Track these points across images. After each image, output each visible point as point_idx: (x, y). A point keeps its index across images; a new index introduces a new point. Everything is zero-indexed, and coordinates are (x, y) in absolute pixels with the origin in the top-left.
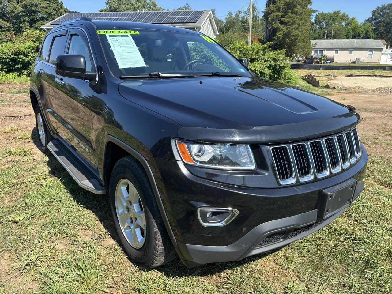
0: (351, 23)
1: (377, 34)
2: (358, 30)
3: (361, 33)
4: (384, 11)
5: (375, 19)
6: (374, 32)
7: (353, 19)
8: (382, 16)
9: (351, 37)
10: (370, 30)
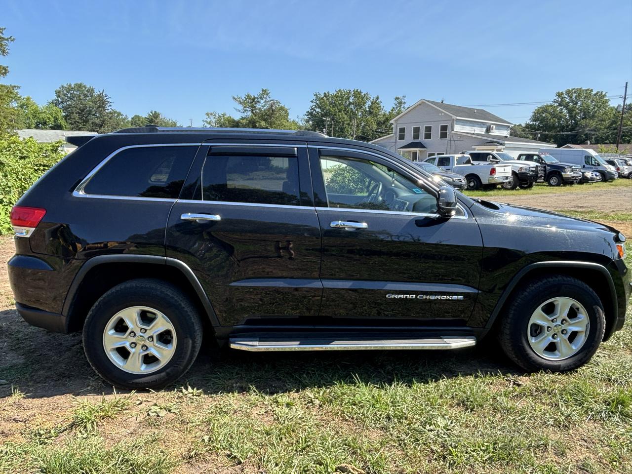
0: (27, 104)
1: (71, 123)
2: (42, 116)
3: (48, 120)
4: (72, 92)
5: (62, 102)
6: (66, 119)
7: (28, 99)
8: (71, 98)
9: (34, 126)
10: (60, 117)
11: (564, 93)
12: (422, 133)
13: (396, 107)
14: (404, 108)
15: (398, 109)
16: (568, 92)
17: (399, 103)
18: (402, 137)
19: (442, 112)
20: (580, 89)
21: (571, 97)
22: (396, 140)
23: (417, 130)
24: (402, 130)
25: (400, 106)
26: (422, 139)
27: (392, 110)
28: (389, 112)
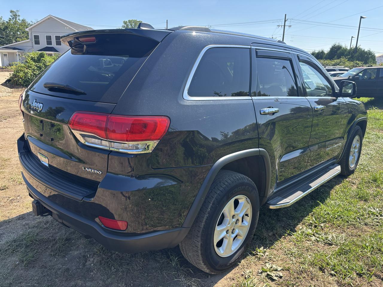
11: (128, 22)
12: (54, 41)
13: (12, 18)
14: (19, 19)
15: (14, 20)
16: (130, 21)
17: (14, 16)
18: (37, 42)
19: (68, 27)
20: (136, 20)
21: (132, 25)
22: (33, 44)
23: (49, 38)
24: (36, 37)
25: (16, 18)
26: (54, 45)
27: (10, 21)
28: (7, 22)
